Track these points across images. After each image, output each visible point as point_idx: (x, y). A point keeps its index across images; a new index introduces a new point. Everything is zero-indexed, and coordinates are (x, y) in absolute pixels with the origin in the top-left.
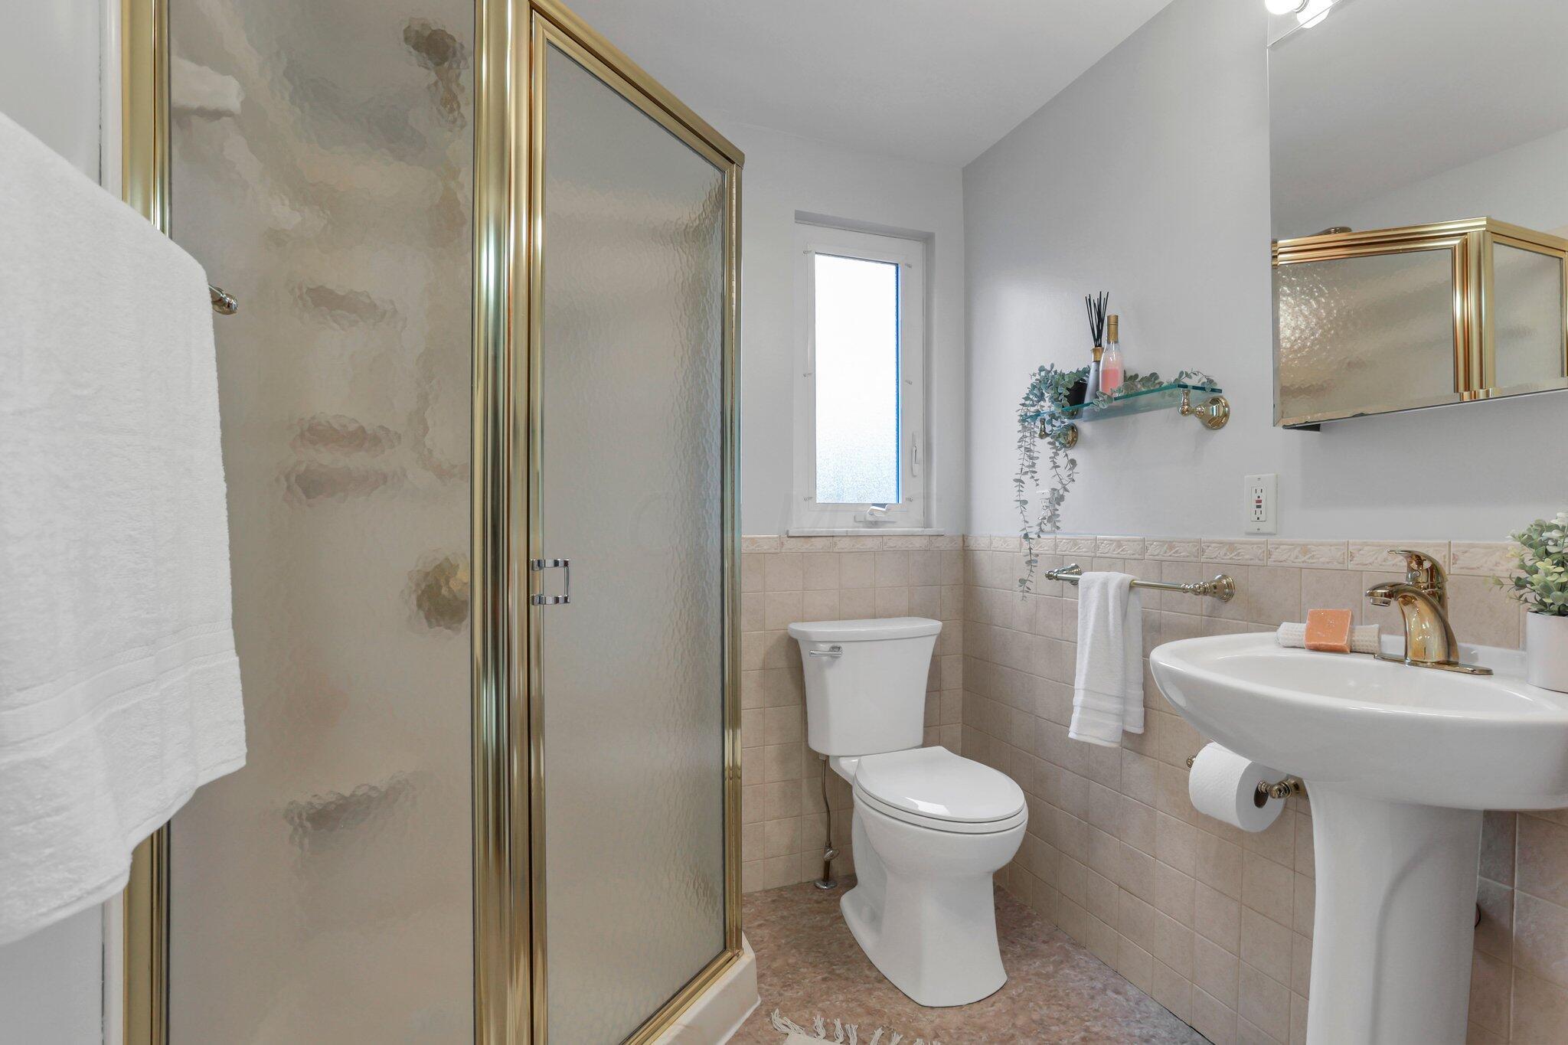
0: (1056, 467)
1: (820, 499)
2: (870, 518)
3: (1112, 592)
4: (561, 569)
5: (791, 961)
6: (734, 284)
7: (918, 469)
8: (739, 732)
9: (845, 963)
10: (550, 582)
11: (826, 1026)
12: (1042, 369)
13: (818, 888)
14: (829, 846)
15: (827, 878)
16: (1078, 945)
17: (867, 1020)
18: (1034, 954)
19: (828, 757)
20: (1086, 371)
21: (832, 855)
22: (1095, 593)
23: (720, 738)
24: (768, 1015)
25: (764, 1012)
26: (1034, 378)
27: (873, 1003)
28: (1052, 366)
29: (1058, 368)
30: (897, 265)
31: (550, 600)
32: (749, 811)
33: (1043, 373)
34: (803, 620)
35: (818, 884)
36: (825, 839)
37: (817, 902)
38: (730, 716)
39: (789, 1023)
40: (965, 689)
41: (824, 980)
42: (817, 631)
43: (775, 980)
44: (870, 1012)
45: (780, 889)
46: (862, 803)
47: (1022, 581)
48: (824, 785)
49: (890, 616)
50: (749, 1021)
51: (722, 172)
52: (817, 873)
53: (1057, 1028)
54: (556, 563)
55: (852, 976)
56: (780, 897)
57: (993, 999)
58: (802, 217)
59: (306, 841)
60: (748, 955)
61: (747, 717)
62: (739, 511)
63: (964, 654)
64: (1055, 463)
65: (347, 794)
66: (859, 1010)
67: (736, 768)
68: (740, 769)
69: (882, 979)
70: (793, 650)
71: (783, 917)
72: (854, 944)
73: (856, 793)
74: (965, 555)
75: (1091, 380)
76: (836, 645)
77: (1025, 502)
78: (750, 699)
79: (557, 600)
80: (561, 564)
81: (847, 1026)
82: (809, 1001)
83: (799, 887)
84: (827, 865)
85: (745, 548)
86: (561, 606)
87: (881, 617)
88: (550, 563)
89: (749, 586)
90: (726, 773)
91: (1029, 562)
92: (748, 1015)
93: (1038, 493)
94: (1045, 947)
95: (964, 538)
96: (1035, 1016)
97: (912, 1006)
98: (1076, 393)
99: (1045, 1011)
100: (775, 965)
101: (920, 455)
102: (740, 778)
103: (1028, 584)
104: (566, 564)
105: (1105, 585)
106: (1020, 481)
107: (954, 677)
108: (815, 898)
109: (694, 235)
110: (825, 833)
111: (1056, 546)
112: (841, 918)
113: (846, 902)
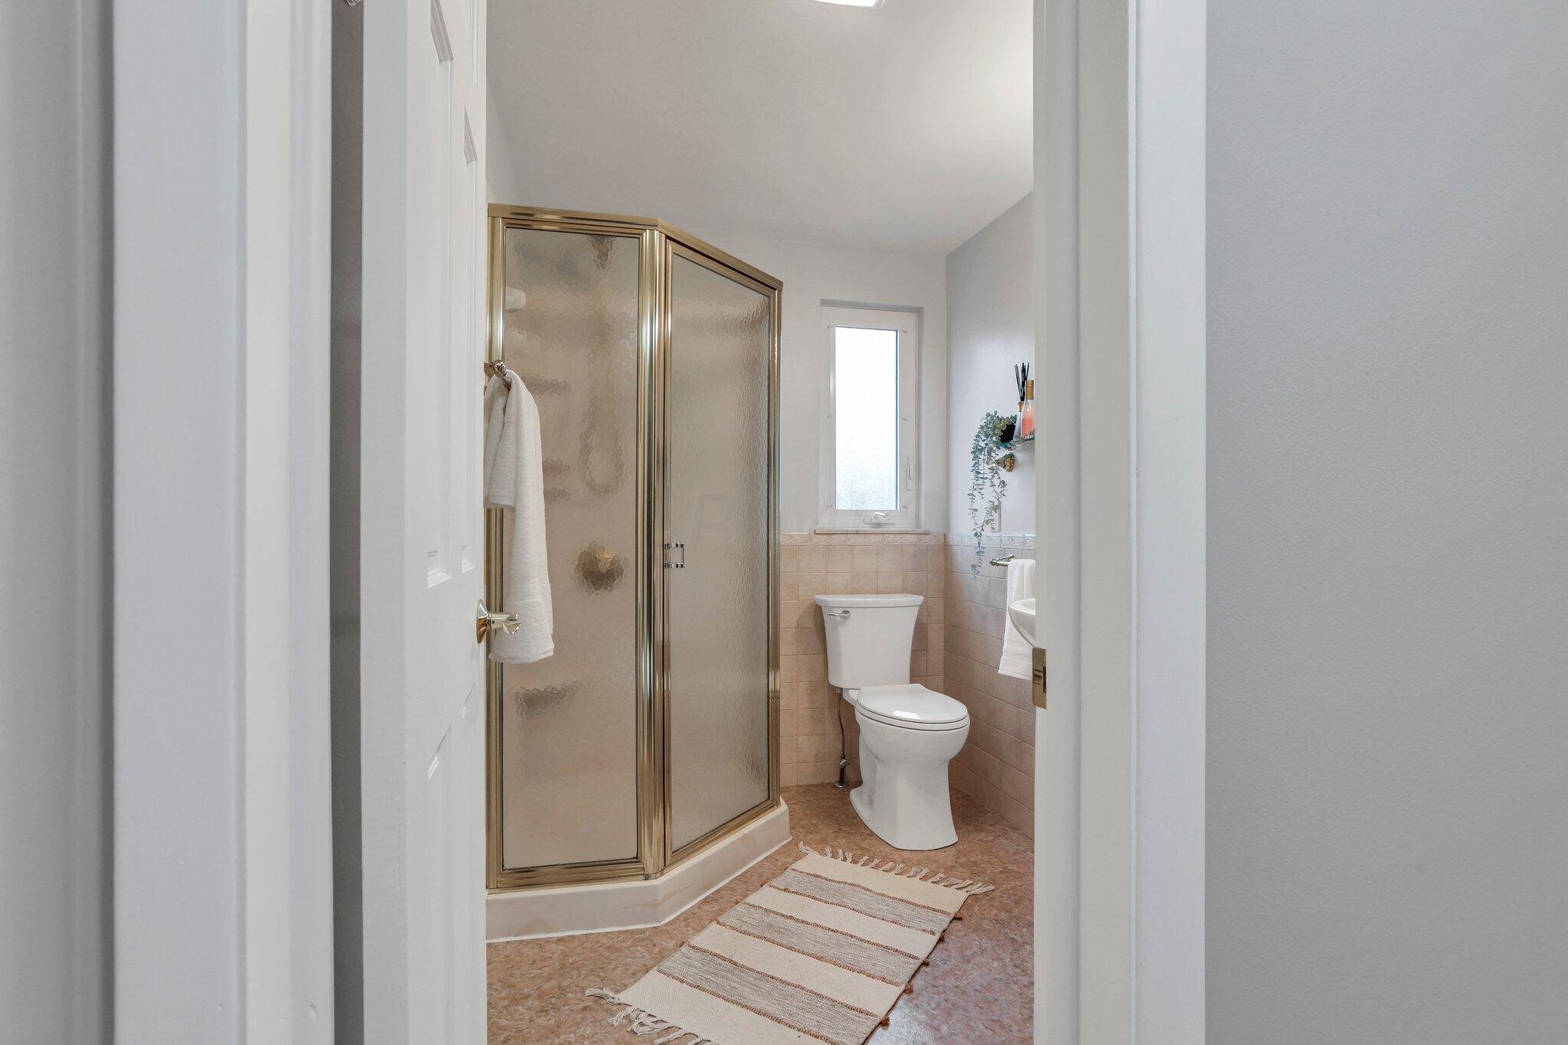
0: (993, 486)
1: (840, 506)
2: (874, 521)
3: (1026, 572)
4: (680, 549)
5: (814, 822)
6: (776, 346)
7: (911, 484)
8: (778, 673)
9: (849, 826)
10: (675, 556)
11: (832, 852)
12: (988, 415)
13: (835, 786)
14: (844, 758)
15: (842, 781)
16: (1015, 828)
17: (859, 852)
18: (982, 830)
19: (842, 689)
20: (1015, 418)
21: (845, 763)
22: (1016, 574)
23: (766, 677)
24: (797, 845)
25: (795, 843)
26: (983, 421)
27: (864, 845)
28: (996, 413)
29: (999, 415)
30: (896, 331)
31: (673, 566)
32: (787, 728)
33: (989, 418)
34: (826, 593)
35: (836, 785)
36: (840, 752)
37: (834, 794)
38: (772, 662)
39: (809, 848)
40: (946, 649)
41: (834, 832)
42: (834, 601)
43: (802, 830)
44: (861, 849)
45: (810, 786)
46: (862, 716)
47: (974, 566)
48: (839, 712)
49: (889, 593)
50: (783, 847)
51: (769, 297)
52: (835, 777)
53: (985, 866)
54: (677, 545)
55: (853, 831)
56: (808, 790)
57: (946, 849)
58: (825, 303)
59: (524, 713)
60: (783, 807)
61: (783, 660)
62: (779, 514)
63: (945, 624)
64: (992, 483)
65: (542, 690)
66: (855, 848)
67: (776, 692)
68: (779, 692)
69: (873, 834)
70: (818, 612)
71: (810, 801)
72: (856, 816)
73: (858, 709)
74: (946, 549)
75: (1017, 425)
76: (845, 609)
77: (976, 510)
78: (787, 649)
79: (677, 566)
80: (679, 546)
81: (846, 853)
82: (823, 841)
83: (823, 785)
84: (842, 771)
85: (783, 540)
86: (679, 569)
87: (882, 593)
88: (674, 545)
89: (787, 569)
90: (770, 694)
91: (978, 553)
92: (782, 844)
93: (982, 505)
94: (990, 827)
95: (945, 536)
96: (972, 859)
97: (891, 848)
98: (1007, 433)
99: (980, 857)
100: (802, 823)
101: (913, 473)
102: (779, 698)
103: (978, 568)
104: (682, 546)
105: (1022, 568)
106: (972, 495)
107: (936, 639)
108: (833, 792)
109: (752, 324)
110: (841, 748)
111: (1001, 541)
112: (850, 803)
113: (854, 794)
